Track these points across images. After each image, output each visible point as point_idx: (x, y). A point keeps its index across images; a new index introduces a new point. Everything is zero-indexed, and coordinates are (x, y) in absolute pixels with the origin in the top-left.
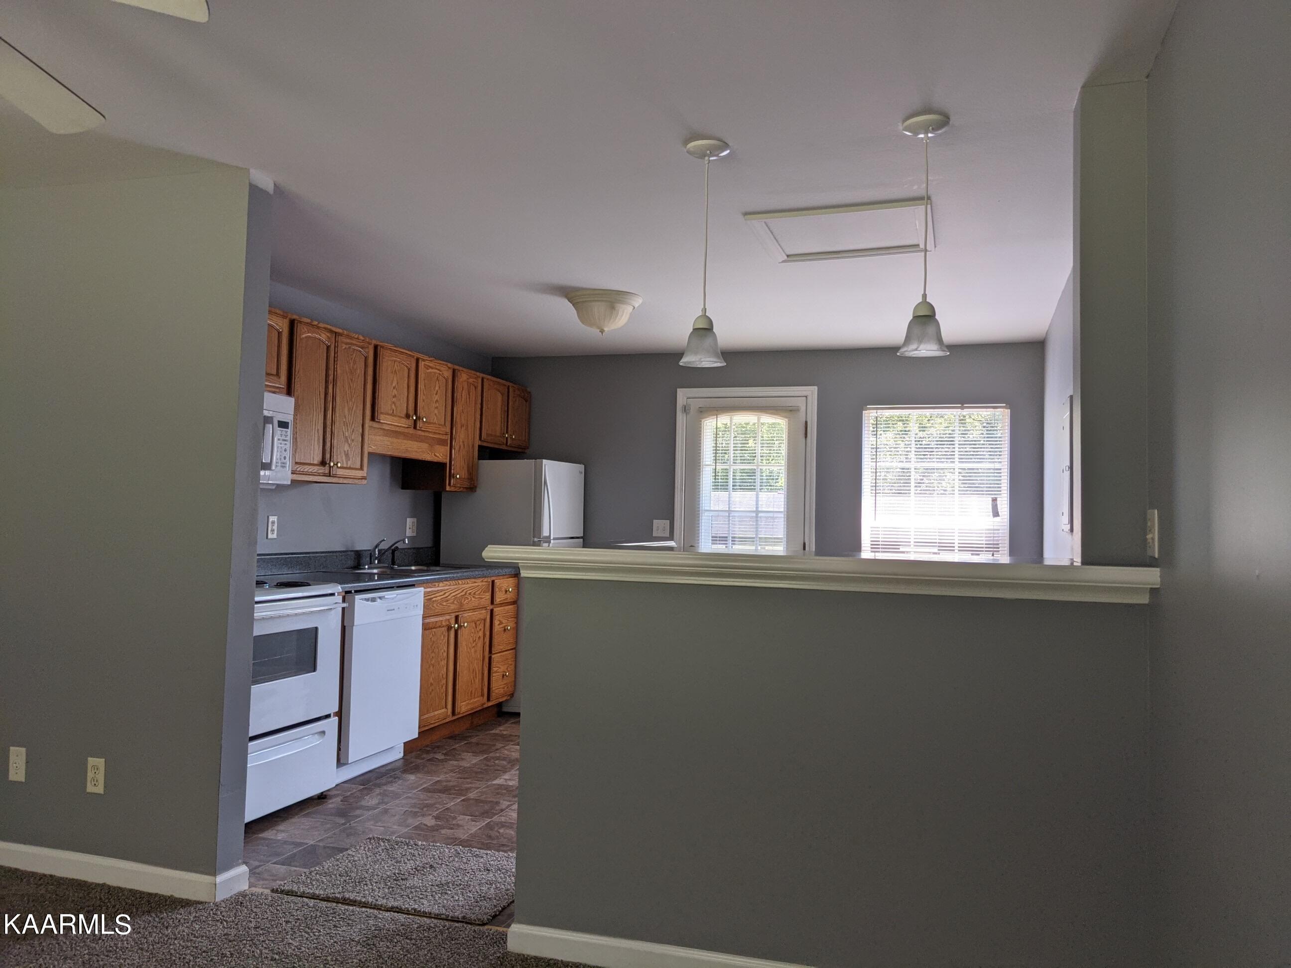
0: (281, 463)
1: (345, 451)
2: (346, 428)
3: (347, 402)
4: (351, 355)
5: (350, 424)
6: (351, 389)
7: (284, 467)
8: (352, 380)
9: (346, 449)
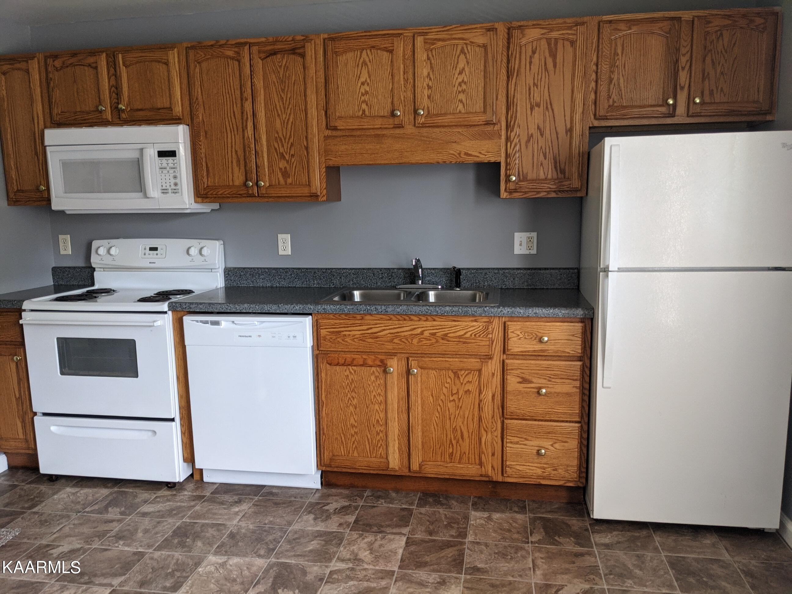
0: (172, 189)
1: (281, 169)
2: (280, 144)
3: (279, 115)
4: (279, 62)
5: (285, 139)
6: (283, 101)
7: (176, 192)
8: (283, 90)
9: (281, 166)
